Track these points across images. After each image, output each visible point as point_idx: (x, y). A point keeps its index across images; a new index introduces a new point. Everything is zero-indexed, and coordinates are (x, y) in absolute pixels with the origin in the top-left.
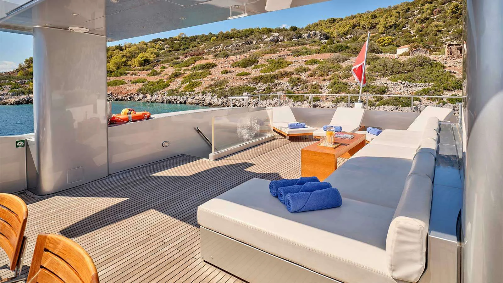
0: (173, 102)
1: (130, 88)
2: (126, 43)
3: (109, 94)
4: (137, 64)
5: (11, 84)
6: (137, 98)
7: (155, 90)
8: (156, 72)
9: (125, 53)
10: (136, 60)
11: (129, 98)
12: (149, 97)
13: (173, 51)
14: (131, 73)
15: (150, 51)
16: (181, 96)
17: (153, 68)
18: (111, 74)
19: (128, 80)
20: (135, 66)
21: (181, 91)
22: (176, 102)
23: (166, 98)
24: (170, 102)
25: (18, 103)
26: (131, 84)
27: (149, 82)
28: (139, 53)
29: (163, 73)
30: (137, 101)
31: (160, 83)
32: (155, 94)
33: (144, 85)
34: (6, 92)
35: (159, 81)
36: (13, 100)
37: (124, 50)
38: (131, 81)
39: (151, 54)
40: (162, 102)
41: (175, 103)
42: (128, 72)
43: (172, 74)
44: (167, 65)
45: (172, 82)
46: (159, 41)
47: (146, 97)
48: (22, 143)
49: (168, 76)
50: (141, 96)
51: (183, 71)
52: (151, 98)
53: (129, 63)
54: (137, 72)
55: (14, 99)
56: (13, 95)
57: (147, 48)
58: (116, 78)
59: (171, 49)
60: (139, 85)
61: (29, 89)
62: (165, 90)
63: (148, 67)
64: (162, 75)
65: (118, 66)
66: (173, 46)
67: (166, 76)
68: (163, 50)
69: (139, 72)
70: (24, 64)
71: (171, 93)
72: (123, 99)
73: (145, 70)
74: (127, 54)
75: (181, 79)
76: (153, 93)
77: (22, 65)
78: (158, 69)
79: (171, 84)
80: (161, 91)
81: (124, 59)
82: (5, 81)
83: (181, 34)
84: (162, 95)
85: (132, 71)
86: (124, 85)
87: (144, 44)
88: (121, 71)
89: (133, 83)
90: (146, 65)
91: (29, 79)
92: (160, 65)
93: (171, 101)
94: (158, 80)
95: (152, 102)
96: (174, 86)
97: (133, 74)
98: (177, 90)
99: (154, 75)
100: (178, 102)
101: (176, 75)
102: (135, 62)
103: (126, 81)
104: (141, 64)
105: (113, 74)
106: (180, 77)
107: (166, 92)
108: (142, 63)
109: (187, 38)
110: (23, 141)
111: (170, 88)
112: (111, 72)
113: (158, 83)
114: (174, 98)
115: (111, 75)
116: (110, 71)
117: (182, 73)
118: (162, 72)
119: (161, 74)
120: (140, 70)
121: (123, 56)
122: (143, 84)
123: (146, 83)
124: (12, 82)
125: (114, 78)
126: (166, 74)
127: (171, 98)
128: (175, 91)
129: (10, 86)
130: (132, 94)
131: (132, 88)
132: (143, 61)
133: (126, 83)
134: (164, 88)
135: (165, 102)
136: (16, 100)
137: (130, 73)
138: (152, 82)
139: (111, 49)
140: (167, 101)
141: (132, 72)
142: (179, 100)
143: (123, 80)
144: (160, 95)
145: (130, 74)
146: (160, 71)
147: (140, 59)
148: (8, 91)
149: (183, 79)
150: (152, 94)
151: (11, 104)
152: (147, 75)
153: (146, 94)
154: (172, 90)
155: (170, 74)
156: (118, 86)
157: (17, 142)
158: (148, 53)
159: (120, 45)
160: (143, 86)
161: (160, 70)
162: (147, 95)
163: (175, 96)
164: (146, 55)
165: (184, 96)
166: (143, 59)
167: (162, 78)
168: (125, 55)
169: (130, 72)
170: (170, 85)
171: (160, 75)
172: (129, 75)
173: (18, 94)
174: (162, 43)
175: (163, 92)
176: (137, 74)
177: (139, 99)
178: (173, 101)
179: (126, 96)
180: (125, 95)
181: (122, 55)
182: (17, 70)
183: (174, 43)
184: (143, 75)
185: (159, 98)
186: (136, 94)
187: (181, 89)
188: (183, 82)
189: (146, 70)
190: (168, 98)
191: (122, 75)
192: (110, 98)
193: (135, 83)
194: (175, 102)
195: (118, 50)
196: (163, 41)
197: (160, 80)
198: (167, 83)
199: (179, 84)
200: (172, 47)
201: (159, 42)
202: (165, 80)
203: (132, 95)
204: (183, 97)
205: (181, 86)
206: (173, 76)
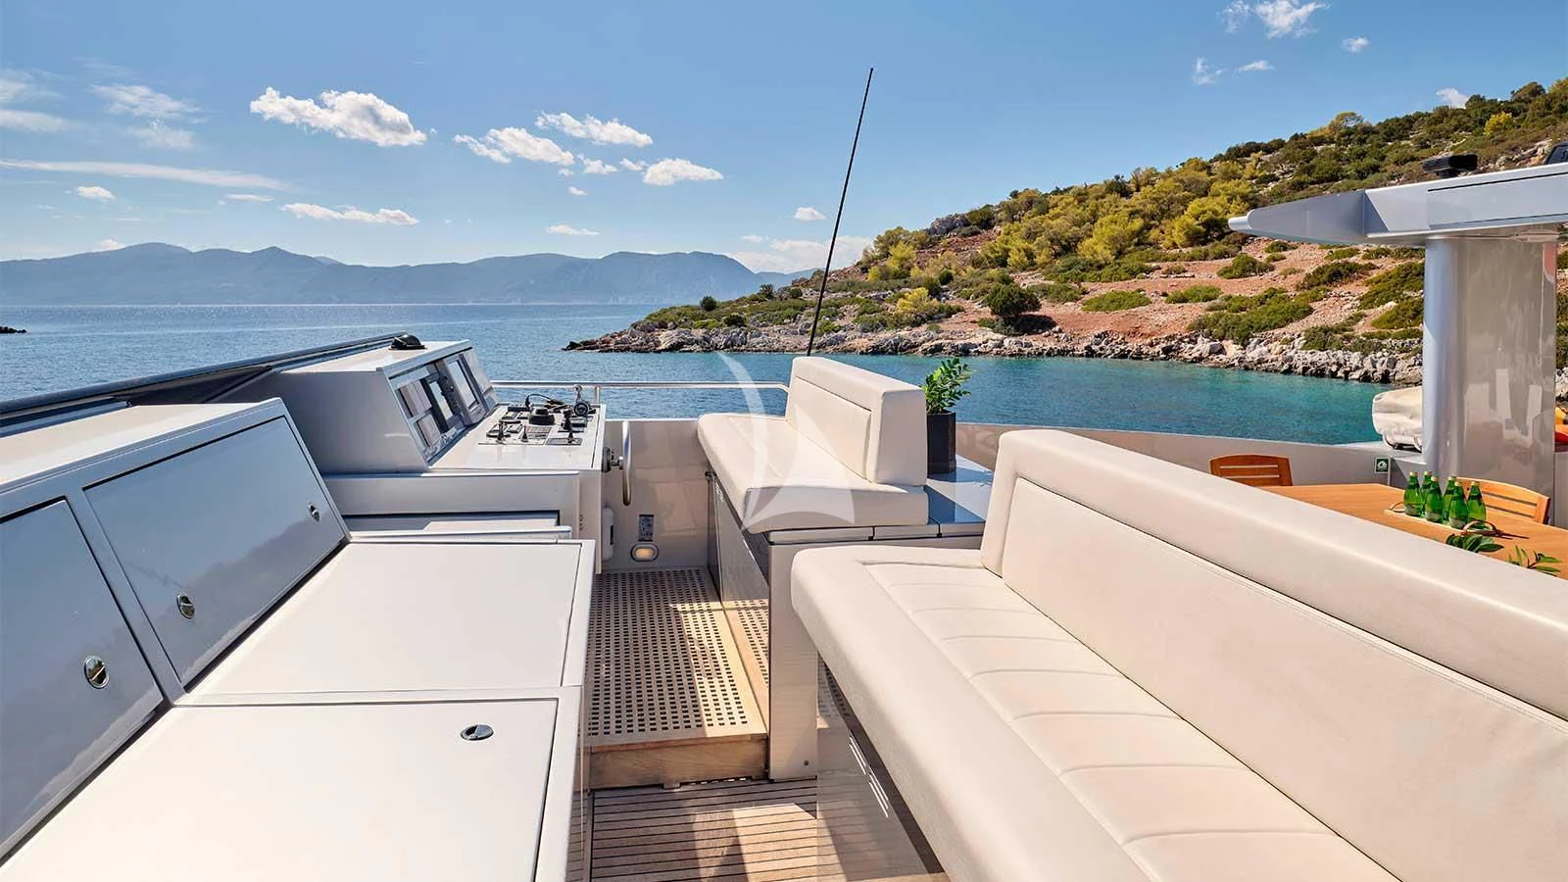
0: (1333, 375)
1: (1163, 318)
2: (1138, 169)
3: (1099, 336)
4: (1179, 237)
5: (858, 301)
6: (1189, 351)
7: (1256, 326)
8: (1254, 263)
9: (1140, 204)
10: (1177, 223)
11: (1163, 349)
12: (1232, 350)
13: (1313, 183)
14: (1164, 270)
15: (1223, 189)
16: (1365, 355)
17: (1241, 249)
18: (1099, 272)
19: (1156, 292)
20: (1175, 245)
21: (1364, 335)
22: (1346, 373)
23: (1303, 357)
24: (1320, 373)
25: (877, 351)
26: (1167, 306)
27: (1230, 297)
28: (1185, 202)
29: (1280, 267)
30: (1192, 362)
31: (1272, 305)
32: (1256, 340)
33: (1211, 309)
34: (848, 321)
35: (1266, 297)
36: (864, 342)
37: (1132, 193)
38: (1165, 295)
39: (1230, 201)
40: (1288, 372)
41: (1340, 377)
42: (1154, 265)
43: (1320, 271)
45: (1321, 299)
46: (1252, 152)
47: (1222, 351)
48: (1384, 464)
49: (1301, 277)
50: (1203, 346)
51: (1364, 258)
52: (1240, 354)
53: (1154, 234)
54: (1183, 264)
55: (866, 340)
56: (864, 330)
57: (1212, 182)
58: (1118, 286)
59: (1304, 177)
60: (1196, 311)
61: (896, 315)
62: (1295, 328)
63: (1221, 247)
64: (1276, 273)
65: (1118, 246)
66: (1313, 167)
67: (1293, 279)
68: (1272, 185)
69: (1191, 263)
70: (874, 249)
72: (1142, 353)
73: (1211, 256)
74: (1145, 206)
75: (1358, 289)
76: (1247, 337)
77: (869, 251)
78: (1254, 253)
79: (1315, 305)
80: (1277, 332)
81: (1138, 223)
82: (845, 294)
83: (1343, 117)
84: (1285, 347)
85: (1166, 260)
86: (1142, 307)
87: (1200, 167)
88: (1131, 261)
89: (1176, 302)
90: (1211, 241)
91: (893, 290)
92: (1265, 237)
93: (1323, 370)
94: (1260, 292)
95: (1246, 368)
96: (1330, 312)
97: (1169, 272)
98: (1344, 330)
99: (1243, 274)
100: (1356, 375)
101: (1337, 275)
102: (1175, 230)
103: (1149, 294)
104: (1195, 238)
105: (1107, 271)
106: (1352, 282)
107: (1299, 336)
108: (1199, 232)
109: (1368, 131)
110: (1386, 461)
111: (1313, 321)
112: (1100, 267)
113: (1262, 303)
114: (1334, 360)
115: (1099, 276)
116: (1097, 262)
117: (1361, 267)
118: (1274, 264)
119: (1272, 269)
120: (1192, 259)
121: (1132, 214)
122: (1207, 305)
123: (1217, 301)
124: (858, 296)
125: (1110, 285)
126: (1294, 272)
127: (1320, 357)
128: (1336, 333)
129: (857, 306)
130: (1170, 338)
131: (1172, 317)
132: (1201, 227)
133: (1148, 302)
134: (1289, 321)
135: (1300, 370)
136: (872, 343)
137: (1160, 268)
138: (1243, 299)
139: (1094, 195)
140: (1305, 369)
141: (1165, 266)
142: (1357, 368)
143: (1139, 291)
144: (1276, 347)
145: (1161, 271)
146: (1269, 260)
147: (1190, 221)
148: (852, 319)
149: (1365, 290)
150: (1244, 342)
151: (862, 353)
152: (1220, 274)
153: (1221, 340)
154: (1326, 331)
155: (1310, 269)
156: (1123, 312)
157: (1379, 461)
158: (1218, 199)
159: (1117, 177)
160: (1211, 313)
161: (1266, 256)
162: (1224, 342)
163: (1340, 353)
164: (1211, 204)
165: (1379, 354)
167: (1280, 284)
168: (1137, 212)
169: (1160, 264)
170: (1310, 311)
171: (1268, 275)
172: (1154, 275)
173: (872, 328)
174: (1267, 158)
175: (1288, 336)
176: (1185, 271)
177: (1197, 355)
178: (1334, 368)
179: (1151, 345)
180: (1148, 341)
181: (1130, 209)
182: (858, 264)
183: (1315, 153)
184: (1206, 274)
185: (1273, 357)
186: (1186, 340)
187: (1361, 329)
188: (1368, 301)
189: (1216, 258)
190: (1309, 358)
191: (1133, 274)
192: (1101, 349)
193: (1180, 302)
194: (1339, 374)
195: (1116, 195)
196: (1268, 149)
197: (1272, 293)
198: (1302, 304)
199: (1349, 306)
200: (1309, 171)
201: (1253, 155)
202: (1292, 292)
203: (1173, 343)
204: (1372, 355)
205: (1361, 316)
206: (1325, 277)
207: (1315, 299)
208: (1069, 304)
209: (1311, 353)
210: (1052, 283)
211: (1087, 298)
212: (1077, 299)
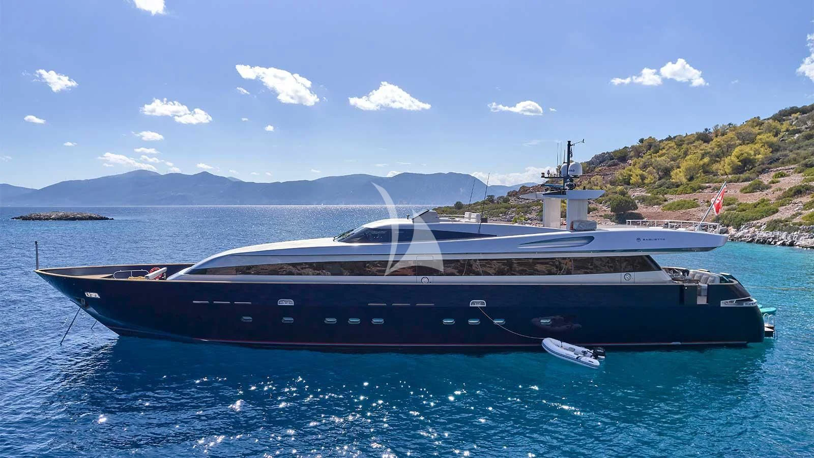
2: (718, 125)
4: (728, 169)
7: (745, 219)
8: (760, 184)
9: (710, 149)
10: (727, 160)
12: (732, 231)
14: (712, 188)
15: (761, 139)
16: (789, 233)
17: (758, 176)
18: (677, 189)
20: (726, 173)
21: (792, 224)
22: (776, 242)
27: (741, 203)
29: (774, 186)
31: (759, 208)
32: (744, 226)
33: (728, 210)
35: (759, 203)
37: (712, 140)
38: (707, 202)
39: (762, 147)
42: (707, 185)
43: (791, 190)
44: (789, 169)
45: (786, 205)
47: (727, 232)
49: (781, 193)
52: (734, 233)
53: (715, 166)
54: (724, 185)
57: (758, 134)
58: (683, 197)
62: (765, 220)
63: (747, 175)
64: (771, 190)
65: (691, 174)
67: (777, 194)
69: (728, 184)
71: (772, 226)
73: (741, 180)
74: (713, 149)
75: (806, 199)
76: (741, 225)
78: (765, 179)
79: (780, 209)
80: (755, 222)
81: (706, 160)
84: (756, 230)
85: (715, 182)
86: (694, 209)
87: (757, 123)
88: (694, 184)
90: (744, 171)
92: (775, 170)
93: (766, 241)
94: (757, 201)
96: (784, 214)
98: (786, 221)
99: (753, 190)
101: (799, 192)
102: (725, 165)
103: (700, 202)
104: (738, 170)
105: (681, 188)
106: (805, 196)
107: (764, 224)
108: (740, 166)
111: (776, 217)
112: (678, 186)
113: (755, 207)
114: (774, 236)
115: (676, 191)
116: (676, 182)
117: (813, 187)
118: (772, 185)
119: (770, 187)
120: (731, 181)
121: (705, 154)
122: (727, 208)
123: (734, 206)
125: (681, 196)
126: (779, 190)
127: (769, 234)
128: (782, 222)
132: (740, 163)
133: (698, 206)
134: (762, 217)
135: (756, 241)
137: (710, 187)
138: (746, 204)
139: (688, 141)
140: (759, 240)
143: (695, 200)
144: (752, 230)
145: (710, 189)
146: (770, 183)
147: (736, 160)
149: (809, 200)
150: (738, 227)
152: (742, 191)
153: (727, 227)
154: (778, 221)
155: (788, 188)
158: (756, 146)
159: (706, 130)
161: (770, 180)
162: (729, 228)
164: (748, 149)
165: (796, 233)
166: (741, 158)
167: (769, 197)
168: (709, 153)
169: (711, 184)
170: (777, 211)
171: (766, 192)
172: (707, 191)
175: (759, 224)
178: (771, 240)
181: (704, 151)
184: (734, 191)
185: (749, 234)
187: (796, 220)
188: (808, 206)
189: (742, 182)
190: (764, 235)
191: (694, 190)
194: (773, 242)
195: (700, 142)
197: (763, 201)
198: (774, 207)
199: (798, 208)
202: (773, 201)
205: (800, 214)
206: (792, 193)
207: (782, 205)
208: (656, 206)
209: (767, 233)
210: (650, 195)
211: (666, 203)
212: (660, 204)
